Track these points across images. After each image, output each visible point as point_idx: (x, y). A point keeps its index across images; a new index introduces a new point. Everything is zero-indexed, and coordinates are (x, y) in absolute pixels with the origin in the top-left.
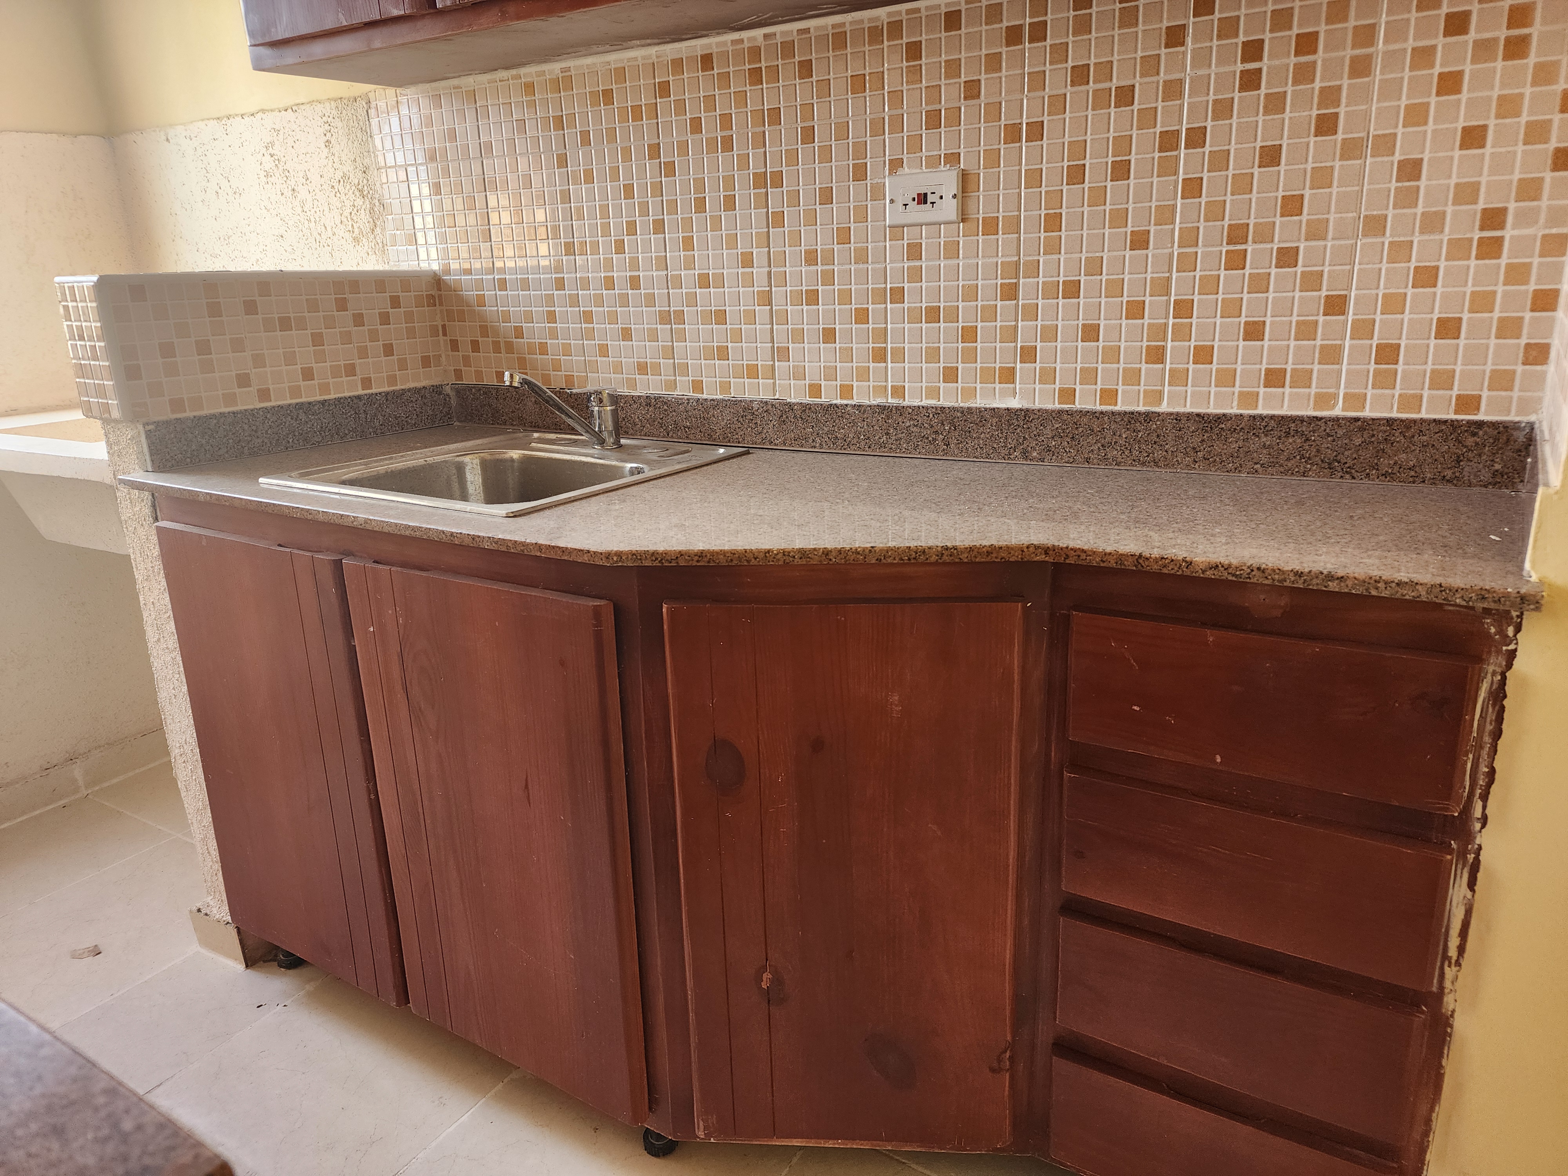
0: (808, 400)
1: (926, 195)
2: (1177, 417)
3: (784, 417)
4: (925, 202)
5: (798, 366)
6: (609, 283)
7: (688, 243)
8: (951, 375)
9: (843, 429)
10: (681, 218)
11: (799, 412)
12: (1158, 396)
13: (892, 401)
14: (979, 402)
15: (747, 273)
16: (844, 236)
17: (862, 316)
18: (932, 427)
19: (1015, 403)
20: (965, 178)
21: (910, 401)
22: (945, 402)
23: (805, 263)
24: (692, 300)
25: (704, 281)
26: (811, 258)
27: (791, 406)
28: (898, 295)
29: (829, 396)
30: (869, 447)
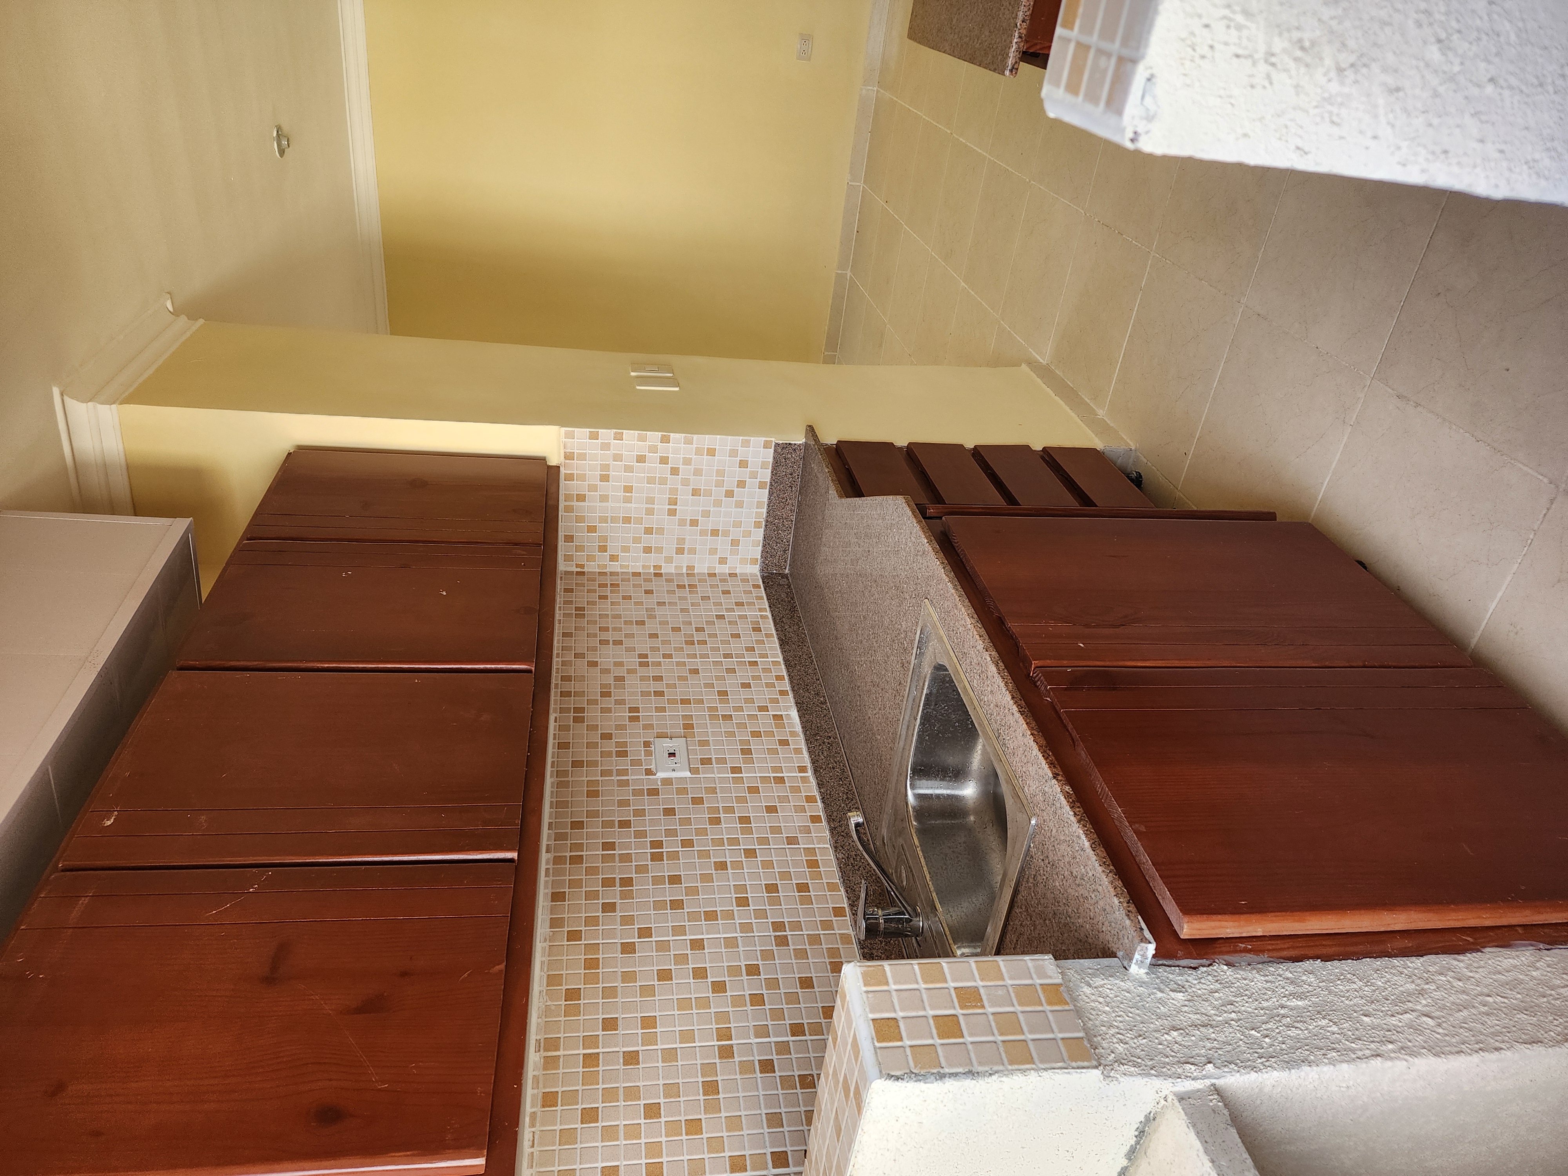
0: (824, 823)
1: (669, 754)
2: (783, 652)
3: (842, 834)
4: (675, 754)
5: (799, 830)
6: (757, 1000)
7: (711, 916)
8: (784, 743)
9: (838, 794)
10: (689, 921)
11: (836, 823)
12: (775, 663)
13: (810, 773)
14: (799, 728)
15: (731, 865)
16: (697, 801)
17: (754, 790)
18: (820, 745)
19: (794, 714)
20: (660, 736)
21: (807, 762)
22: (803, 746)
23: (719, 825)
24: (761, 914)
25: (743, 902)
26: (716, 821)
27: (832, 830)
28: (736, 770)
29: (818, 808)
30: (847, 778)
